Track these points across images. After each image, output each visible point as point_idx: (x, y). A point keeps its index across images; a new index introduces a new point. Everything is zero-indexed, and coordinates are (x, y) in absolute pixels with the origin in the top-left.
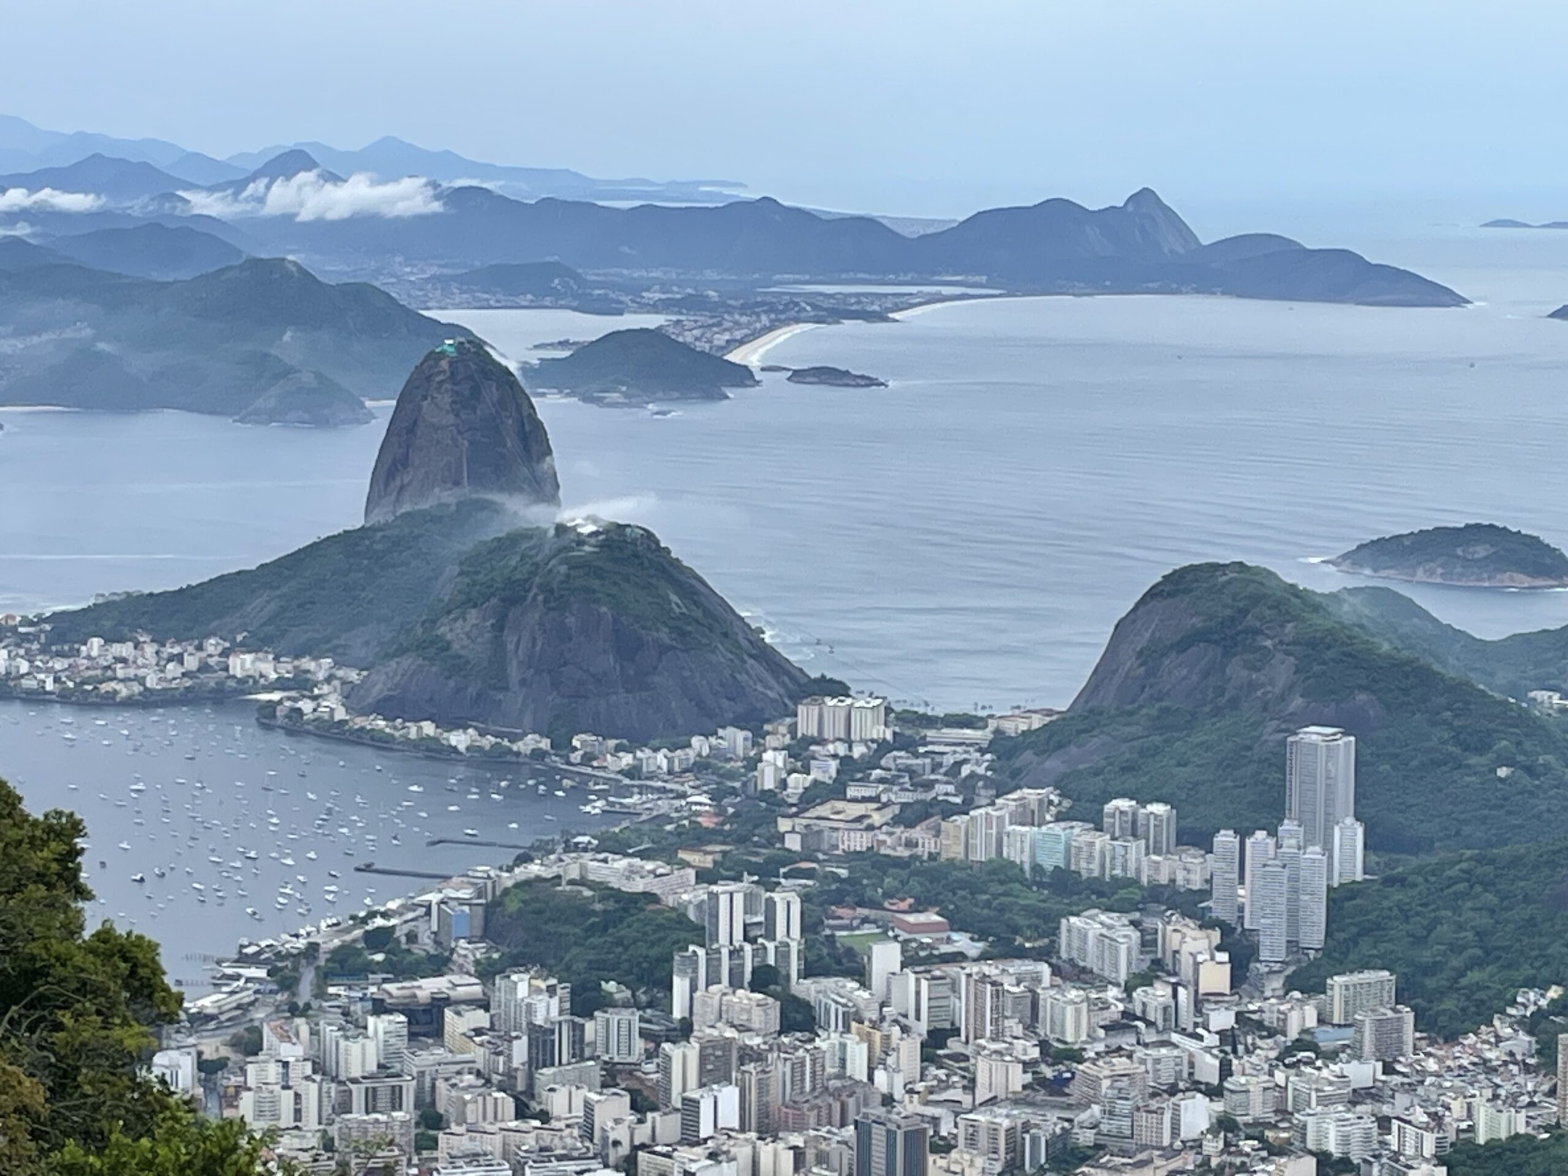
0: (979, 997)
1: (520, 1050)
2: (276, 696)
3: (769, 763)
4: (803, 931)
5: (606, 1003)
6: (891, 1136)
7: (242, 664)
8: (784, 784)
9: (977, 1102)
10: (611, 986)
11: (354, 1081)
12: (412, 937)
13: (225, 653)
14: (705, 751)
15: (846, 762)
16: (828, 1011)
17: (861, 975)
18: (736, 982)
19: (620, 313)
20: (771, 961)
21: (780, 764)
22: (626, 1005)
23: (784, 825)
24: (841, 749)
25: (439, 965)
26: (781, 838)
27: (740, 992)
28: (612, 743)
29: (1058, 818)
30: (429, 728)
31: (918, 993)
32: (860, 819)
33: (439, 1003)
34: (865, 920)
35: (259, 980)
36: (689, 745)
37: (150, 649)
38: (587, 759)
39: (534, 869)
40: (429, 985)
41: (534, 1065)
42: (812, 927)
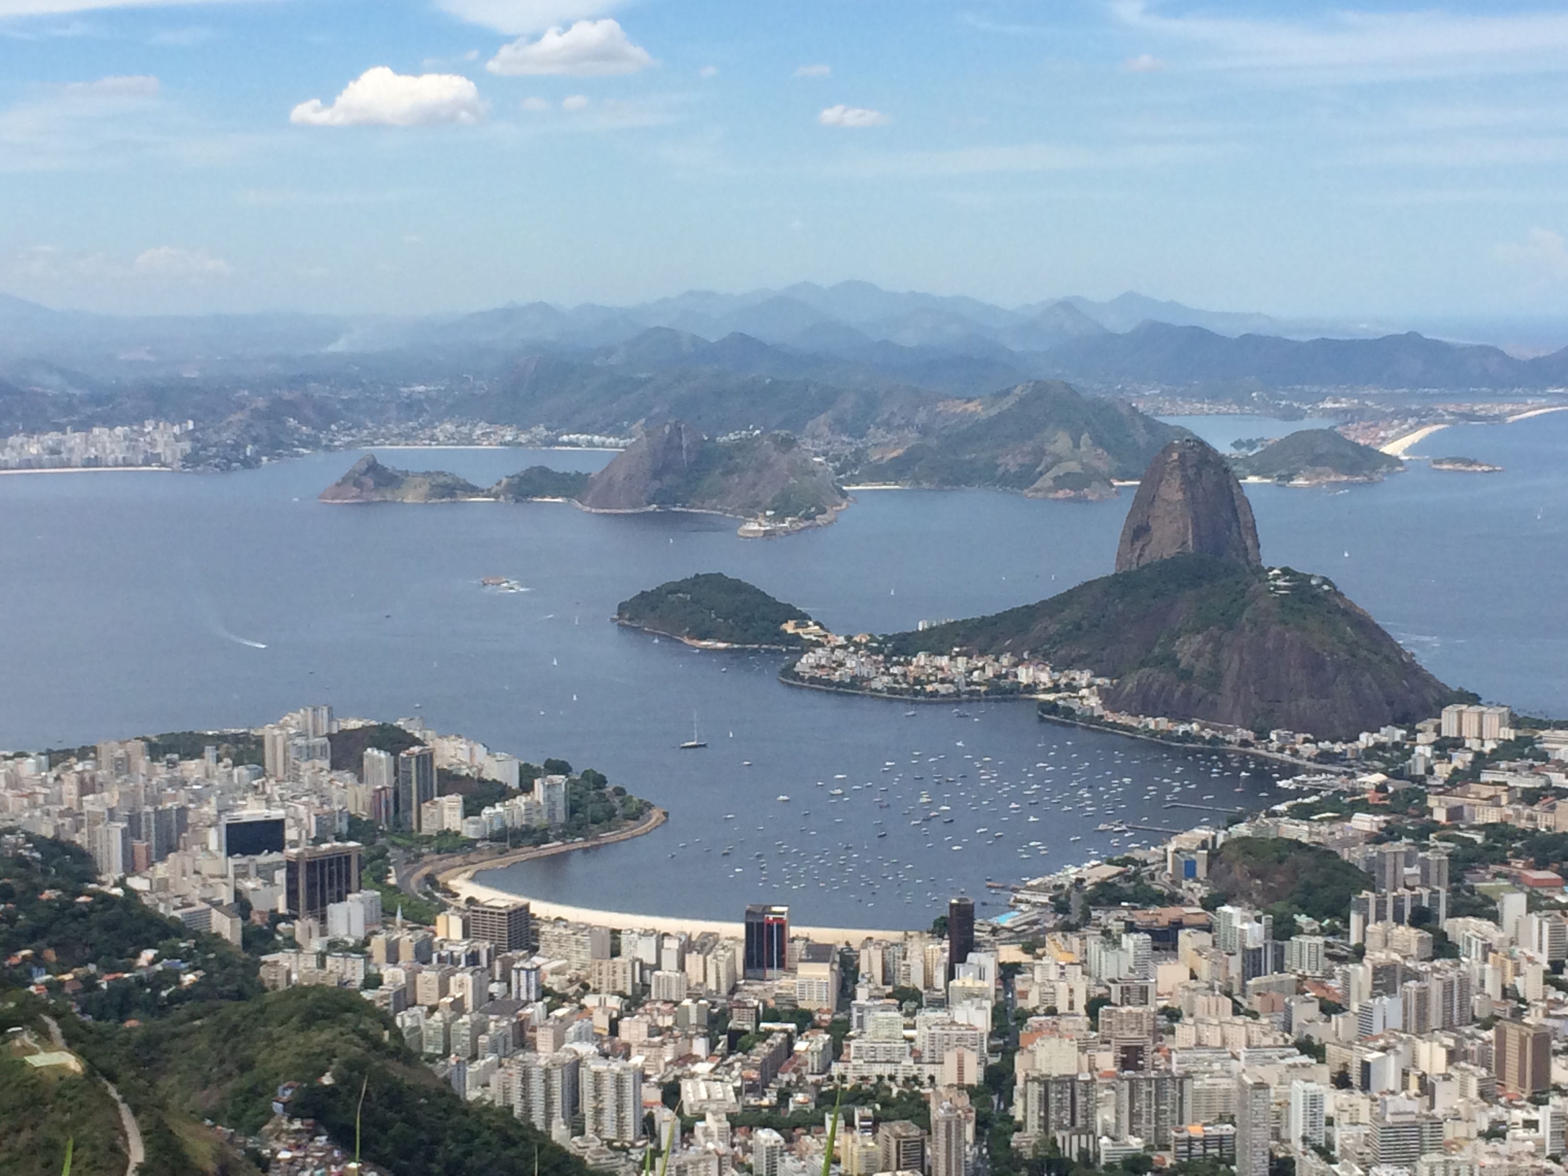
1: (1235, 965)
2: (1051, 697)
3: (1420, 755)
4: (1450, 881)
5: (1300, 932)
6: (1523, 1040)
7: (1027, 674)
8: (1430, 770)
10: (1302, 919)
11: (1113, 981)
12: (1152, 877)
13: (1016, 665)
14: (1371, 744)
15: (1479, 755)
16: (1470, 945)
17: (1495, 917)
18: (1398, 919)
20: (1425, 903)
21: (1429, 755)
22: (1313, 933)
23: (1432, 802)
24: (1475, 745)
25: (1174, 900)
26: (1430, 811)
27: (1401, 928)
28: (1300, 737)
30: (1164, 723)
31: (1541, 933)
32: (1490, 798)
33: (1174, 926)
34: (1496, 875)
35: (1044, 905)
36: (1358, 739)
37: (961, 661)
38: (1280, 749)
39: (1243, 830)
40: (1167, 914)
41: (1246, 975)
42: (1455, 878)
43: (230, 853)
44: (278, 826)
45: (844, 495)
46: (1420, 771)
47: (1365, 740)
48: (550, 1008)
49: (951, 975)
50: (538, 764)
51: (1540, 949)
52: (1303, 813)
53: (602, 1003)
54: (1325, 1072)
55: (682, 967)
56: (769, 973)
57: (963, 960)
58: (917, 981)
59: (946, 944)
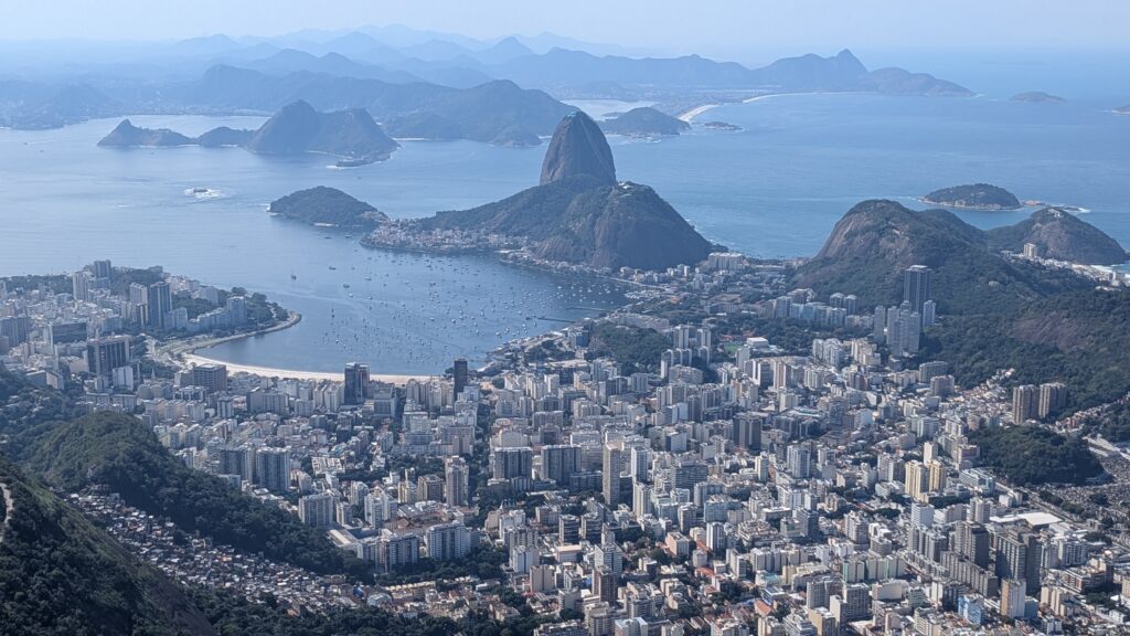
0: (781, 370)
1: (603, 389)
2: (507, 251)
4: (712, 343)
5: (638, 371)
6: (747, 423)
7: (493, 239)
8: (703, 287)
9: (781, 410)
10: (637, 365)
12: (561, 345)
13: (487, 235)
14: (672, 273)
15: (727, 278)
16: (721, 375)
17: (733, 361)
18: (685, 364)
19: (636, 101)
20: (699, 355)
22: (643, 372)
23: (702, 303)
24: (725, 273)
25: (571, 356)
27: (687, 367)
28: (636, 271)
29: (811, 301)
30: (565, 264)
31: (757, 369)
32: (733, 300)
33: (571, 370)
34: (735, 340)
36: (666, 271)
37: (459, 232)
38: (626, 277)
39: (607, 318)
40: (567, 364)
41: (608, 394)
42: (715, 342)
43: (55, 342)
44: (83, 326)
45: (395, 144)
46: (697, 286)
47: (671, 272)
48: (240, 421)
49: (456, 398)
50: (229, 289)
51: (756, 377)
52: (640, 310)
53: (268, 419)
54: (648, 441)
55: (311, 398)
56: (358, 400)
57: (462, 391)
58: (438, 401)
59: (453, 383)
